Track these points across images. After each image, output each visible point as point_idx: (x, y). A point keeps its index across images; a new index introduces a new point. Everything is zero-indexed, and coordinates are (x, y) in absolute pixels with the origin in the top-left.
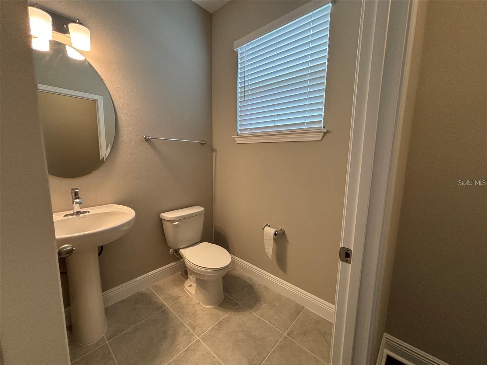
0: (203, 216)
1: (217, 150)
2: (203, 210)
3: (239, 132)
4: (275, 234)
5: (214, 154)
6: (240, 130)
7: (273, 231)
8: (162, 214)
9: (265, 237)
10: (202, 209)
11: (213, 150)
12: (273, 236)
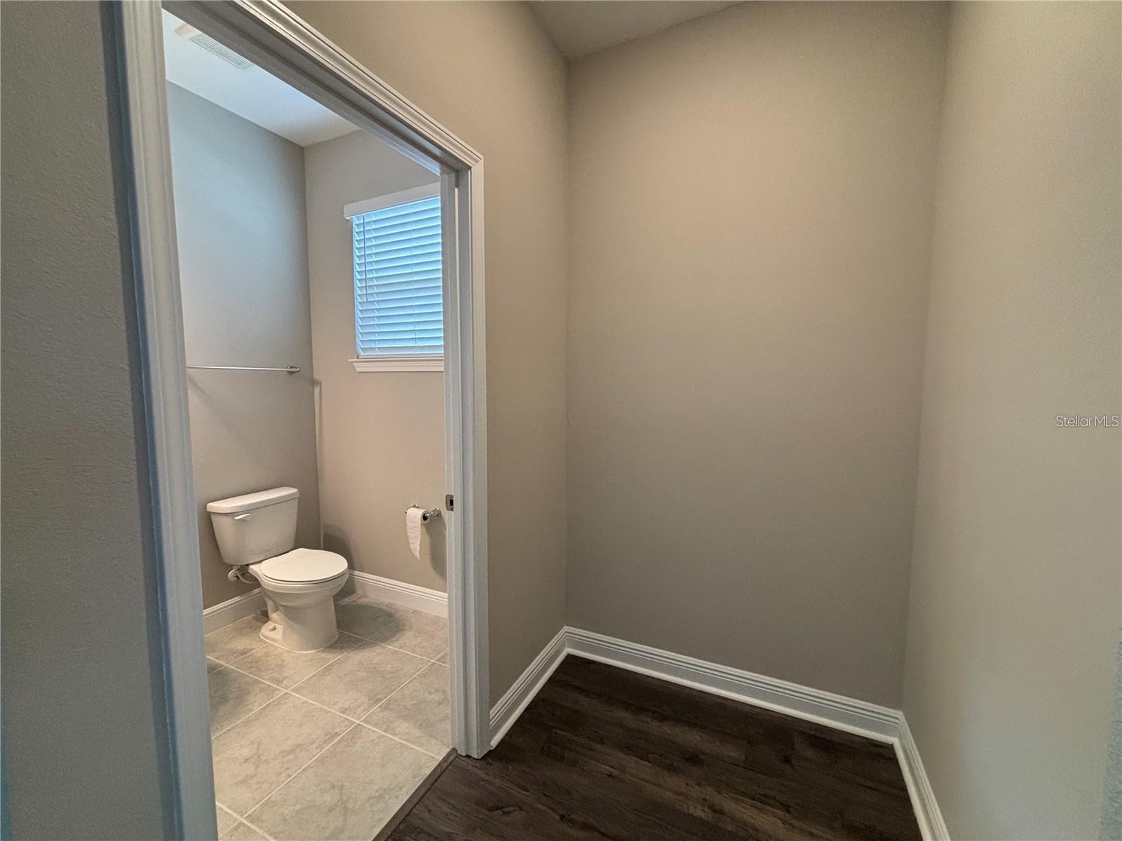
0: (296, 503)
1: (323, 384)
2: (296, 493)
3: (362, 353)
4: (425, 518)
5: (317, 390)
6: (363, 349)
7: (420, 512)
8: (209, 504)
9: (409, 524)
10: (295, 490)
11: (314, 383)
12: (420, 521)
